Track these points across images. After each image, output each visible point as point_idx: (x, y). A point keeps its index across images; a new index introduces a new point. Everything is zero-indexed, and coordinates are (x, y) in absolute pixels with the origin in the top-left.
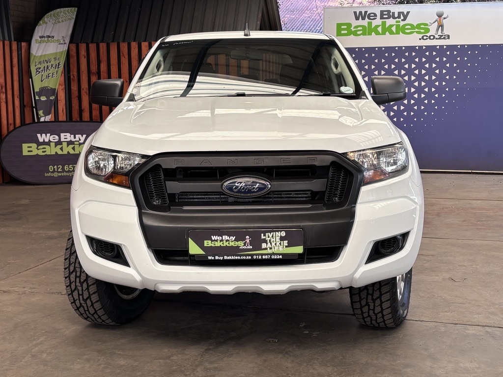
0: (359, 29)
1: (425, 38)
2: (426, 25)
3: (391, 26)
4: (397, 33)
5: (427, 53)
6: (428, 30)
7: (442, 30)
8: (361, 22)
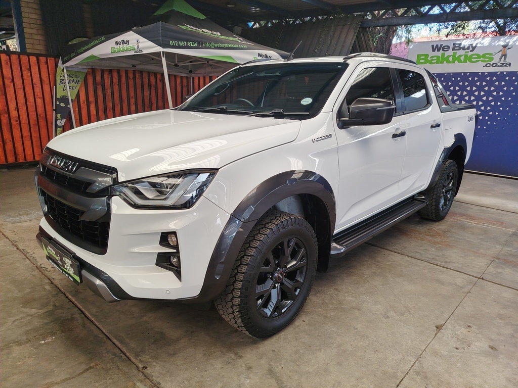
0: (434, 58)
1: (488, 65)
2: (492, 54)
3: (461, 56)
4: (465, 61)
5: (488, 78)
6: (492, 59)
7: (505, 59)
8: (436, 53)
